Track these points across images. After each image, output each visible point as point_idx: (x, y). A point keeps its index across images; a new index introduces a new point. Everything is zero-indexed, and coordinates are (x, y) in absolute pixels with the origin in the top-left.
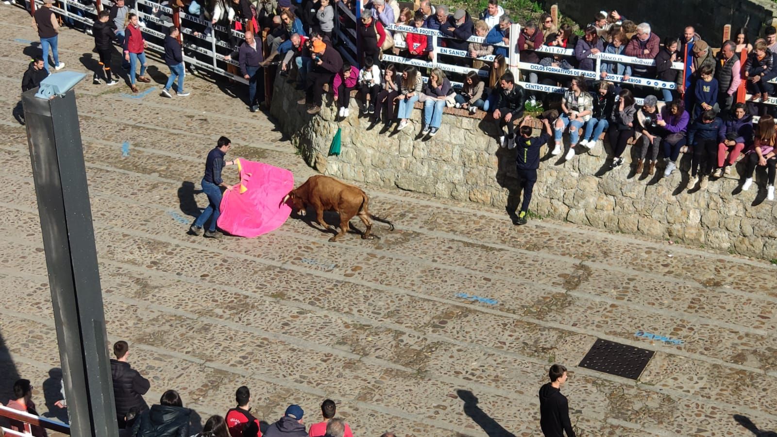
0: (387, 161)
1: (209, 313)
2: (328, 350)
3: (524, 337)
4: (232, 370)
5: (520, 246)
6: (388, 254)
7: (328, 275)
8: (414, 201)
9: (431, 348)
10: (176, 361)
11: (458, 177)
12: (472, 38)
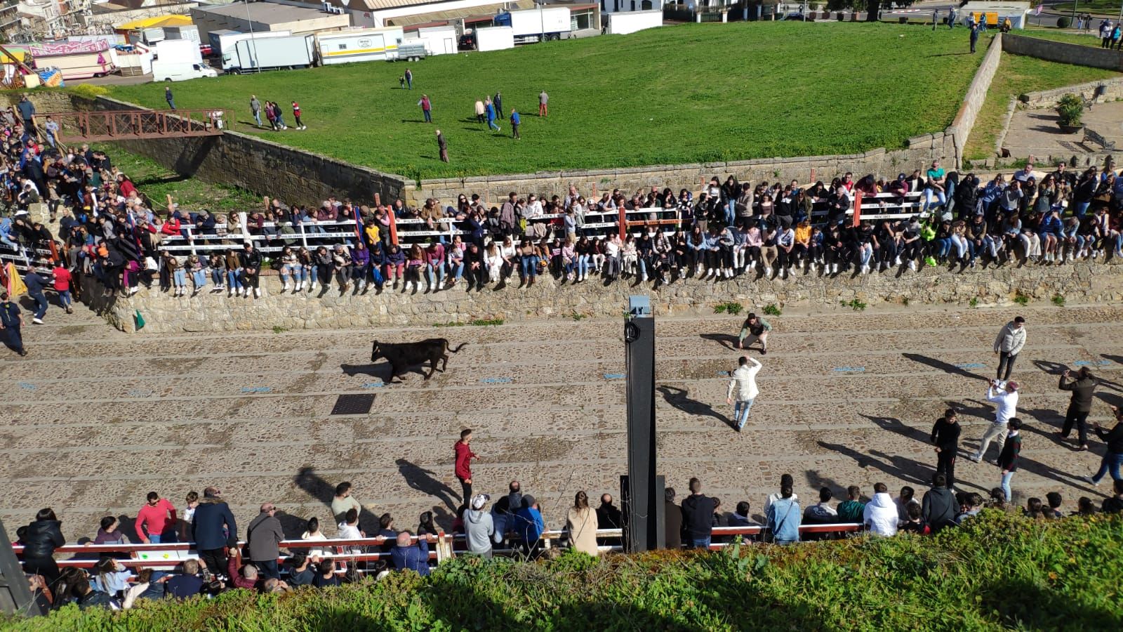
0: (174, 315)
1: (65, 445)
2: (159, 448)
3: (292, 405)
4: (92, 478)
5: (279, 350)
6: (188, 376)
7: (149, 399)
8: (199, 338)
9: (231, 429)
10: (47, 484)
11: (226, 316)
12: (217, 226)
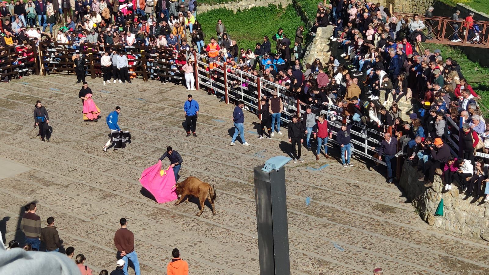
0: (476, 221)
